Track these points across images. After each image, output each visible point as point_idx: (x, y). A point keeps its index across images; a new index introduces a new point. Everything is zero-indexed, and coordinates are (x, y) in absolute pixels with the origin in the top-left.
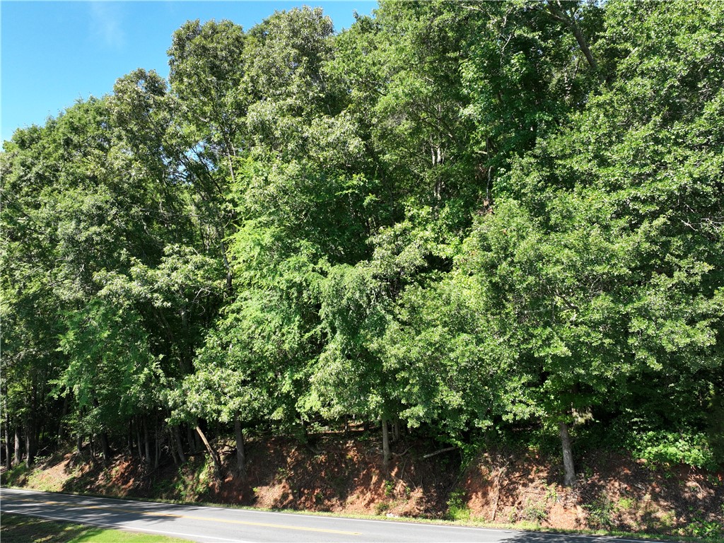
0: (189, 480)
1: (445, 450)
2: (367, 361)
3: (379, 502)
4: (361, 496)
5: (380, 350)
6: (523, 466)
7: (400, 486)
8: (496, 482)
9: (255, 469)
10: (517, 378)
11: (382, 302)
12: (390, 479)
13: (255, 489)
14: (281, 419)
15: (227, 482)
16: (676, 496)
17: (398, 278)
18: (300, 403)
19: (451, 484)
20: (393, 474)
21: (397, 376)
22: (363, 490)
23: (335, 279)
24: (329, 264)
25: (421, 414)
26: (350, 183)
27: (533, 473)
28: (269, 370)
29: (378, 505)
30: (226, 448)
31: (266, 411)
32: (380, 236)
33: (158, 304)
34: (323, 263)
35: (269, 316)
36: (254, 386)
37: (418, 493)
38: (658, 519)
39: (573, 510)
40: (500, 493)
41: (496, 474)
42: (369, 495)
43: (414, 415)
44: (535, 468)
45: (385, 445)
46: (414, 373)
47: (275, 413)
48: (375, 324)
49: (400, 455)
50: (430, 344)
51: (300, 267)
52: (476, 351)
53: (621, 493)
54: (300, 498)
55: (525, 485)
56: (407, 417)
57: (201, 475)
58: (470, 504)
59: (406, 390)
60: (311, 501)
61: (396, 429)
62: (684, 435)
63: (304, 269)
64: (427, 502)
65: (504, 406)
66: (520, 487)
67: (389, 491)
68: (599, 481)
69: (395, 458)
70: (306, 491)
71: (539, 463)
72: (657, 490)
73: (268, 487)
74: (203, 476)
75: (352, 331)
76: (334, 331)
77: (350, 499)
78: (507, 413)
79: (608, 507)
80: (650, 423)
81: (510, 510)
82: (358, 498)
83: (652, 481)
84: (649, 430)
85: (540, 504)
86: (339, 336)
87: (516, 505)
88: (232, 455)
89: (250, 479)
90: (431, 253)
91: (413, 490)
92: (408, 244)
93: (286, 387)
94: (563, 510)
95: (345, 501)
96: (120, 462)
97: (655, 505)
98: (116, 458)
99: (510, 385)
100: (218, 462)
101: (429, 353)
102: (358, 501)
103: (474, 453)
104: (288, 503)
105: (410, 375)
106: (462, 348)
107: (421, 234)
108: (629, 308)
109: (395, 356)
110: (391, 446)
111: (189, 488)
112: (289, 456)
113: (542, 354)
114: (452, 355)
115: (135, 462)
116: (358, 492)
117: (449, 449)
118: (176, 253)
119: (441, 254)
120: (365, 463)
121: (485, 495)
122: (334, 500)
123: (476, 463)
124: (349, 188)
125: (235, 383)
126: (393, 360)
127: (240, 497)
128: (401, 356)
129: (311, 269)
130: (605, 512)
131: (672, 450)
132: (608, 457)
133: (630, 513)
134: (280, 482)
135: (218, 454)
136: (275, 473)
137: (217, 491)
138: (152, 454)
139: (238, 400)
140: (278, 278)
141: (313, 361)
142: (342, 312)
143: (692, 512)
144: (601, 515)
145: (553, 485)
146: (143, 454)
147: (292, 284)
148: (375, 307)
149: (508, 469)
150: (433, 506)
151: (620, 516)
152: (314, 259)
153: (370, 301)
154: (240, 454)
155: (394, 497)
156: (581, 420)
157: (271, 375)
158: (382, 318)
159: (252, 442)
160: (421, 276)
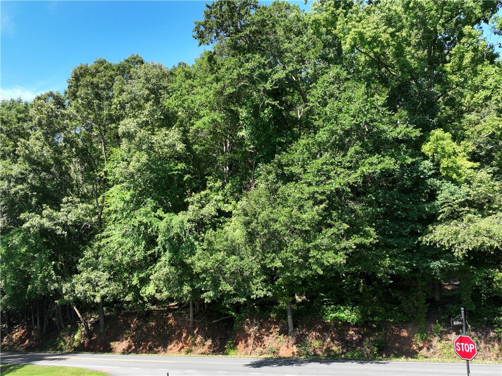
0: (67, 339)
1: (225, 318)
2: (183, 267)
3: (186, 348)
4: (176, 345)
5: (192, 264)
6: (267, 325)
7: (199, 338)
8: (252, 335)
9: (111, 331)
10: (259, 278)
11: (193, 234)
12: (193, 335)
13: (111, 343)
14: (131, 301)
15: (93, 340)
16: (342, 339)
17: (202, 222)
18: (143, 291)
19: (228, 337)
20: (195, 332)
21: (200, 276)
22: (177, 342)
23: (167, 222)
24: (163, 213)
25: (212, 295)
26: (176, 168)
27: (272, 329)
28: (124, 272)
29: (186, 350)
30: (92, 319)
31: (122, 296)
32: (193, 198)
33: (59, 232)
34: (160, 212)
35: (126, 241)
36: (115, 281)
37: (209, 342)
38: (333, 351)
39: (291, 348)
40: (254, 340)
41: (252, 330)
42: (181, 345)
43: (208, 296)
44: (273, 327)
45: (191, 315)
46: (209, 275)
47: (127, 297)
48: (188, 247)
49: (199, 321)
50: (217, 261)
51: (147, 214)
52: (239, 264)
53: (316, 338)
54: (139, 348)
55: (267, 336)
56: (205, 297)
57: (75, 336)
58: (238, 347)
59: (204, 283)
60: (146, 349)
61: (198, 306)
62: (348, 307)
63: (149, 215)
64: (214, 347)
65: (252, 291)
66: (265, 337)
67: (193, 342)
68: (306, 332)
69: (196, 323)
70: (143, 344)
71: (276, 323)
72: (334, 336)
73: (119, 342)
74: (76, 337)
75: (175, 250)
76: (165, 250)
77: (169, 347)
78: (253, 294)
79: (309, 345)
80: (332, 301)
81: (259, 349)
82: (174, 346)
83: (331, 331)
84: (332, 305)
85: (275, 345)
86: (167, 253)
87: (262, 347)
88: (96, 324)
89: (107, 338)
90: (220, 208)
91: (206, 341)
92: (208, 203)
93: (135, 281)
94: (286, 348)
95: (166, 348)
96: (18, 330)
97: (332, 344)
98: (15, 327)
99: (255, 281)
100: (87, 328)
101: (217, 265)
102: (174, 348)
103: (242, 319)
104: (132, 351)
105: (207, 275)
106: (232, 263)
107: (215, 197)
108: (310, 245)
109: (200, 266)
110: (194, 316)
111: (67, 344)
112: (133, 323)
113: (270, 266)
114: (227, 266)
115: (29, 330)
116: (174, 343)
117: (227, 317)
118: (70, 202)
119: (226, 209)
120: (178, 326)
121: (246, 342)
122: (160, 348)
123: (242, 324)
124: (176, 170)
125: (105, 280)
126: (199, 268)
127: (102, 349)
128: (203, 266)
129: (153, 216)
130: (307, 348)
131: (342, 315)
132: (311, 319)
133: (319, 348)
134: (127, 339)
135: (87, 323)
136: (123, 334)
137: (86, 346)
138: (42, 324)
139: (106, 289)
140: (133, 220)
141: (152, 267)
142: (170, 240)
143: (349, 347)
144: (305, 350)
145: (282, 335)
146: (36, 323)
147: (141, 224)
148: (188, 238)
149: (259, 327)
150: (218, 349)
151: (314, 350)
152: (155, 209)
153: (185, 234)
154: (102, 322)
155: (195, 345)
156: (300, 300)
157: (126, 275)
158: (192, 244)
159: (109, 316)
160: (214, 220)
